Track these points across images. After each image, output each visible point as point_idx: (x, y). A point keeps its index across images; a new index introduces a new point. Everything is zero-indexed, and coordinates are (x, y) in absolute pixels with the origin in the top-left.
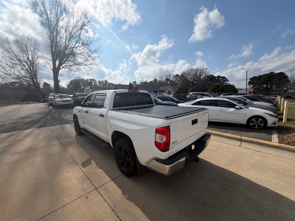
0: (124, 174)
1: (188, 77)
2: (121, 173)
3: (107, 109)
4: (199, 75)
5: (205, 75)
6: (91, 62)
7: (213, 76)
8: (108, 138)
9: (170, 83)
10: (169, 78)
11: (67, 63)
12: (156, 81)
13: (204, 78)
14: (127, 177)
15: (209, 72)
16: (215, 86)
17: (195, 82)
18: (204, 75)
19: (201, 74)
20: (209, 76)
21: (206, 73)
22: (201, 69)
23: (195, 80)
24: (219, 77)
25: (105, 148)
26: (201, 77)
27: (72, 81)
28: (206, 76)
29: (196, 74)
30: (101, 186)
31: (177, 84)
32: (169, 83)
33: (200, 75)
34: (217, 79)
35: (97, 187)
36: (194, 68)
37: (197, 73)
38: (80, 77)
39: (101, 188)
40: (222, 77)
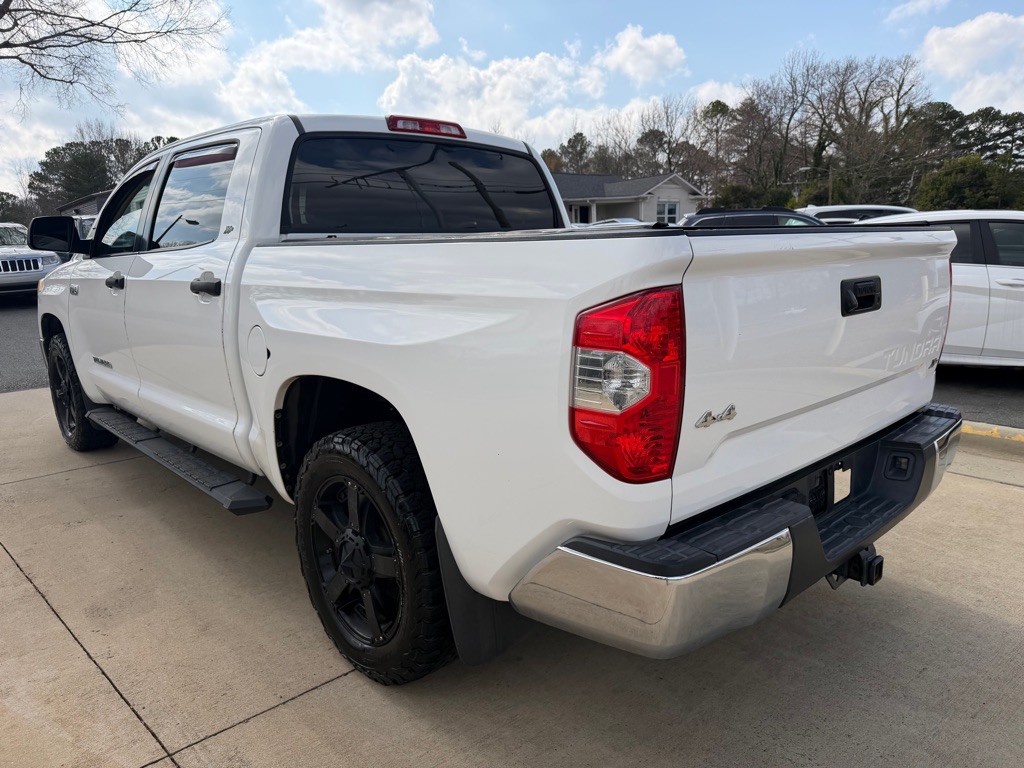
0: (363, 670)
1: (786, 119)
2: (341, 665)
3: (242, 244)
4: (862, 105)
5: (898, 106)
6: (162, 17)
7: (947, 112)
8: (254, 436)
9: (669, 162)
10: (663, 128)
11: (16, 24)
12: (583, 150)
13: (893, 121)
14: (385, 684)
15: (925, 83)
16: (963, 171)
17: (830, 150)
18: (889, 105)
19: (872, 98)
20: (920, 112)
21: (905, 88)
22: (876, 65)
23: (831, 136)
24: (988, 115)
25: (238, 509)
26: (868, 117)
27: (56, 151)
28: (903, 109)
29: (842, 96)
30: (205, 743)
31: (716, 164)
32: (662, 157)
33: (867, 107)
34: (972, 127)
35: (177, 747)
36: (826, 60)
37: (843, 94)
38: (107, 124)
39: (202, 755)
40: (1006, 117)
